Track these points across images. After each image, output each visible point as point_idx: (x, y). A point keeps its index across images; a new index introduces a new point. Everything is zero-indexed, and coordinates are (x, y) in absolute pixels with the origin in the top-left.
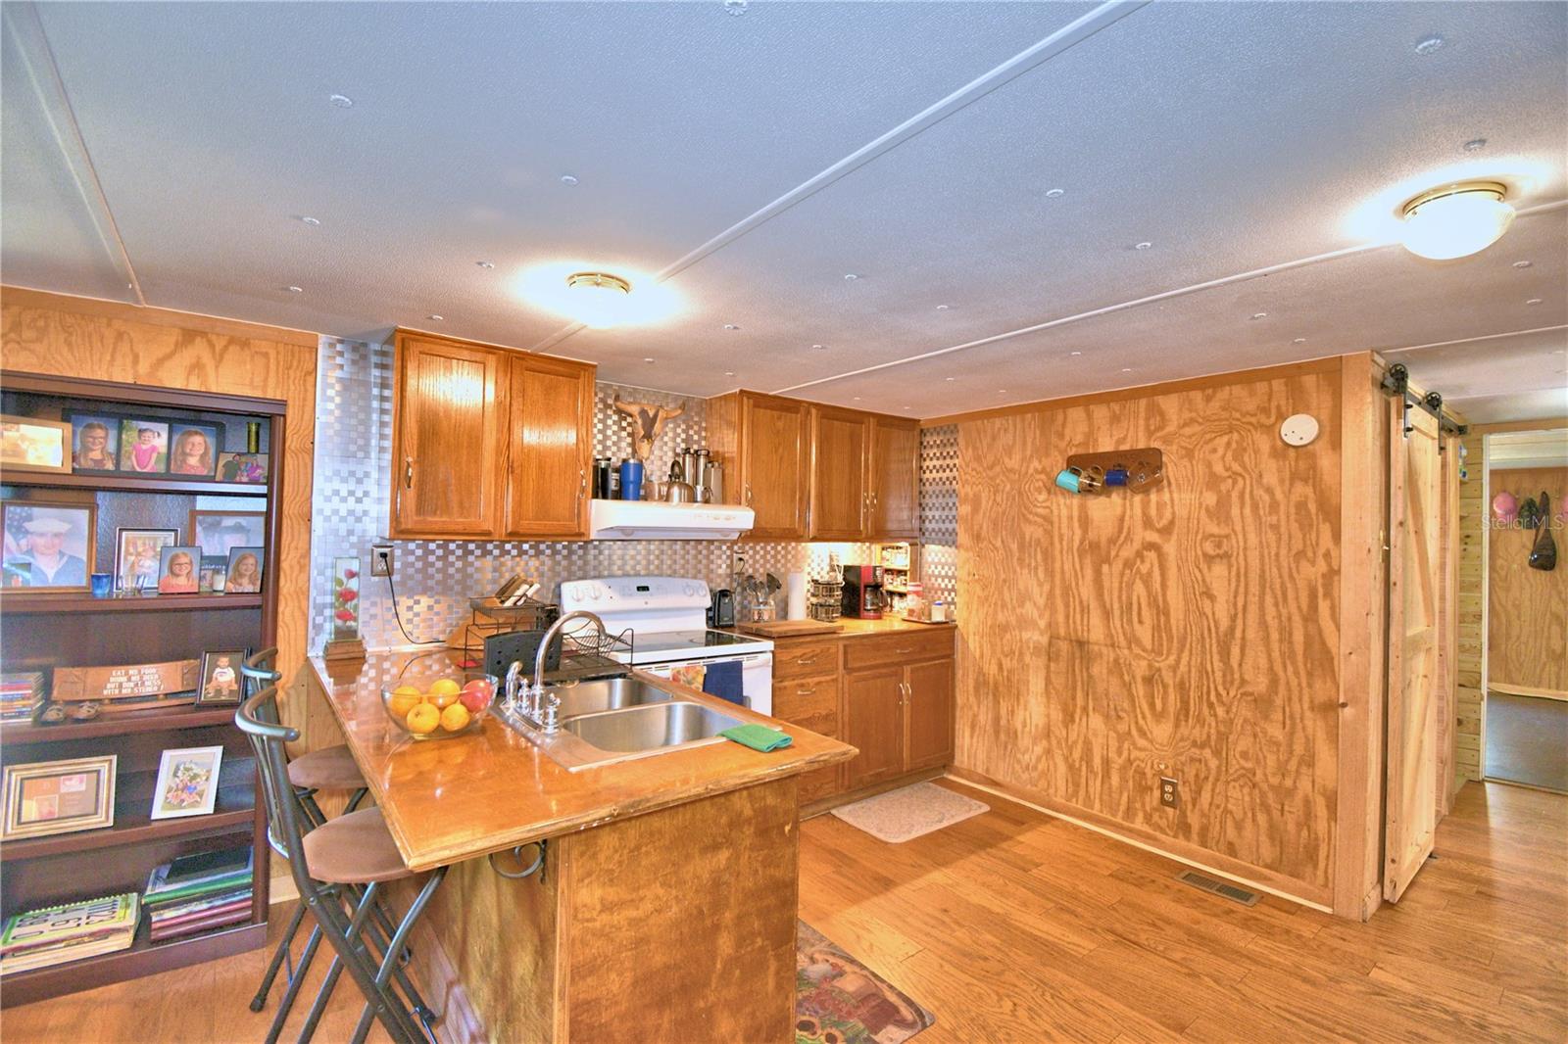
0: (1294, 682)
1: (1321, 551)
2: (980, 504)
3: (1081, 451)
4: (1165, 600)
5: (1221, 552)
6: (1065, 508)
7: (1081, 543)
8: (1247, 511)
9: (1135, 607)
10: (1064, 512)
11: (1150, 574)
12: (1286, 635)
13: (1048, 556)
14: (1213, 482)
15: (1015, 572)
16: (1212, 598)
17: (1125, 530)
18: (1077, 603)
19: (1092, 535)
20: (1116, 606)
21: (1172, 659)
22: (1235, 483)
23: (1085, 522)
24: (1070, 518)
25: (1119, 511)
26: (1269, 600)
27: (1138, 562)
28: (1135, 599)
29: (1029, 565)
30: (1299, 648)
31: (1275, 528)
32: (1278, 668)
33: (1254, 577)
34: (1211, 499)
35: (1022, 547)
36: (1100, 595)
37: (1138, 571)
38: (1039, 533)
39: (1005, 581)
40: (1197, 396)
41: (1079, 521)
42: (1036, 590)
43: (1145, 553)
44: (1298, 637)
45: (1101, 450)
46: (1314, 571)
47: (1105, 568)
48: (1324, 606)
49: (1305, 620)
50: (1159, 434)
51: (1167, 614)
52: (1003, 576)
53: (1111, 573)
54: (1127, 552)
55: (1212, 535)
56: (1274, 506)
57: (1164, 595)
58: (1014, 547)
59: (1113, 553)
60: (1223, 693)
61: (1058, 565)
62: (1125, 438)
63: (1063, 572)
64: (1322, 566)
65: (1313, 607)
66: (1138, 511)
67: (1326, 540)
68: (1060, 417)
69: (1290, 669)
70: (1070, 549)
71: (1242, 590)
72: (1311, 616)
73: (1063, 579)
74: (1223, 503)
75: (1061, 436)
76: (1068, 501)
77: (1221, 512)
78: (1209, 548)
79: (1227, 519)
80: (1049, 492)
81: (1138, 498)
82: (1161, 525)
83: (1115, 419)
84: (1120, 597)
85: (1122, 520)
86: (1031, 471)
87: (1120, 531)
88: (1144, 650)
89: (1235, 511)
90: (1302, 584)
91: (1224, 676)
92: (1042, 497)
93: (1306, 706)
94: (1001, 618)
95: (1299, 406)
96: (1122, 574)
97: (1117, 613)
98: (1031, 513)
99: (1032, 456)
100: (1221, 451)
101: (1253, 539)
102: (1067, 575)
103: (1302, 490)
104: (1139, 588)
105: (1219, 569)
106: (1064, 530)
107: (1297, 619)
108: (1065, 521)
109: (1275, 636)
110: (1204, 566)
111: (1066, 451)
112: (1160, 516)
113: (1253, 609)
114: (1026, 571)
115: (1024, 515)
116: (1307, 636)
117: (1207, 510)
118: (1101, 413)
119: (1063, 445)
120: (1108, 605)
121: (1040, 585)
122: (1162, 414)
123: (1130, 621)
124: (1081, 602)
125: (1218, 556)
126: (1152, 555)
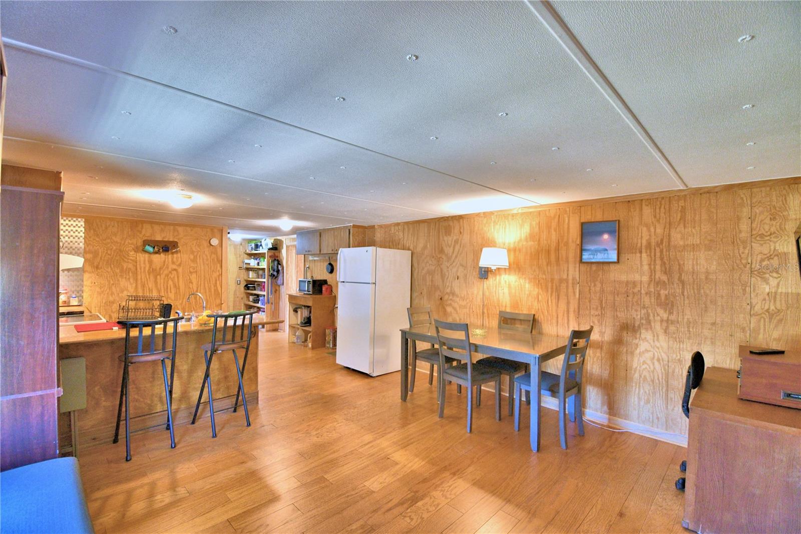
0: (212, 301)
1: (217, 270)
2: (98, 254)
3: (149, 239)
4: (178, 285)
5: (194, 271)
6: (142, 257)
7: (149, 270)
8: (201, 260)
9: (169, 288)
10: (142, 259)
11: (174, 277)
12: (210, 291)
13: (135, 273)
14: (192, 252)
15: (118, 280)
16: (192, 283)
17: (166, 265)
18: (148, 289)
19: (154, 267)
20: (162, 289)
21: (180, 302)
22: (198, 253)
23: (151, 262)
24: (145, 261)
25: (163, 259)
26: (206, 282)
27: (170, 275)
28: (169, 285)
29: (126, 278)
30: (213, 293)
31: (208, 265)
32: (208, 298)
33: (202, 276)
34: (192, 257)
35: (122, 271)
36: (156, 286)
37: (170, 277)
38: (130, 266)
39: (113, 284)
40: (189, 229)
41: (149, 261)
42: (129, 286)
43: (172, 272)
44: (213, 291)
45: (157, 239)
46: (215, 275)
47: (158, 277)
48: (218, 282)
49: (214, 286)
50: (177, 237)
51: (179, 289)
52: (112, 282)
53: (160, 280)
54: (166, 272)
55: (192, 266)
56: (207, 260)
57: (178, 283)
58: (118, 271)
59: (161, 272)
60: (195, 307)
61: (139, 277)
62: (166, 237)
63: (141, 278)
64: (218, 274)
65: (216, 283)
66: (170, 260)
67: (219, 268)
68: (140, 226)
69: (211, 298)
70: (144, 271)
71: (200, 280)
72: (215, 285)
73: (142, 282)
74: (195, 257)
75: (141, 232)
76: (144, 255)
77: (194, 261)
78: (192, 270)
79: (197, 263)
80: (135, 251)
81: (170, 256)
82: (177, 264)
83: (162, 231)
84: (164, 286)
85: (164, 262)
86: (126, 243)
87: (164, 265)
88: (172, 300)
89: (198, 260)
90: (214, 279)
91: (195, 303)
92: (132, 253)
93: (214, 305)
94: (111, 299)
95: (214, 236)
96: (164, 279)
97: (163, 291)
98: (126, 258)
99: (127, 238)
100: (195, 244)
101: (202, 268)
102: (143, 281)
103: (213, 256)
104: (170, 283)
105: (194, 275)
106: (142, 265)
107: (212, 286)
108: (142, 262)
109: (207, 291)
110: (190, 275)
111: (143, 238)
112: (177, 261)
113: (202, 285)
114: (124, 280)
115: (123, 259)
116: (214, 290)
117: (191, 260)
118: (156, 227)
119: (141, 236)
120: (159, 289)
121: (131, 284)
122: (178, 231)
123: (167, 292)
124: (149, 289)
125: (194, 272)
126: (175, 272)
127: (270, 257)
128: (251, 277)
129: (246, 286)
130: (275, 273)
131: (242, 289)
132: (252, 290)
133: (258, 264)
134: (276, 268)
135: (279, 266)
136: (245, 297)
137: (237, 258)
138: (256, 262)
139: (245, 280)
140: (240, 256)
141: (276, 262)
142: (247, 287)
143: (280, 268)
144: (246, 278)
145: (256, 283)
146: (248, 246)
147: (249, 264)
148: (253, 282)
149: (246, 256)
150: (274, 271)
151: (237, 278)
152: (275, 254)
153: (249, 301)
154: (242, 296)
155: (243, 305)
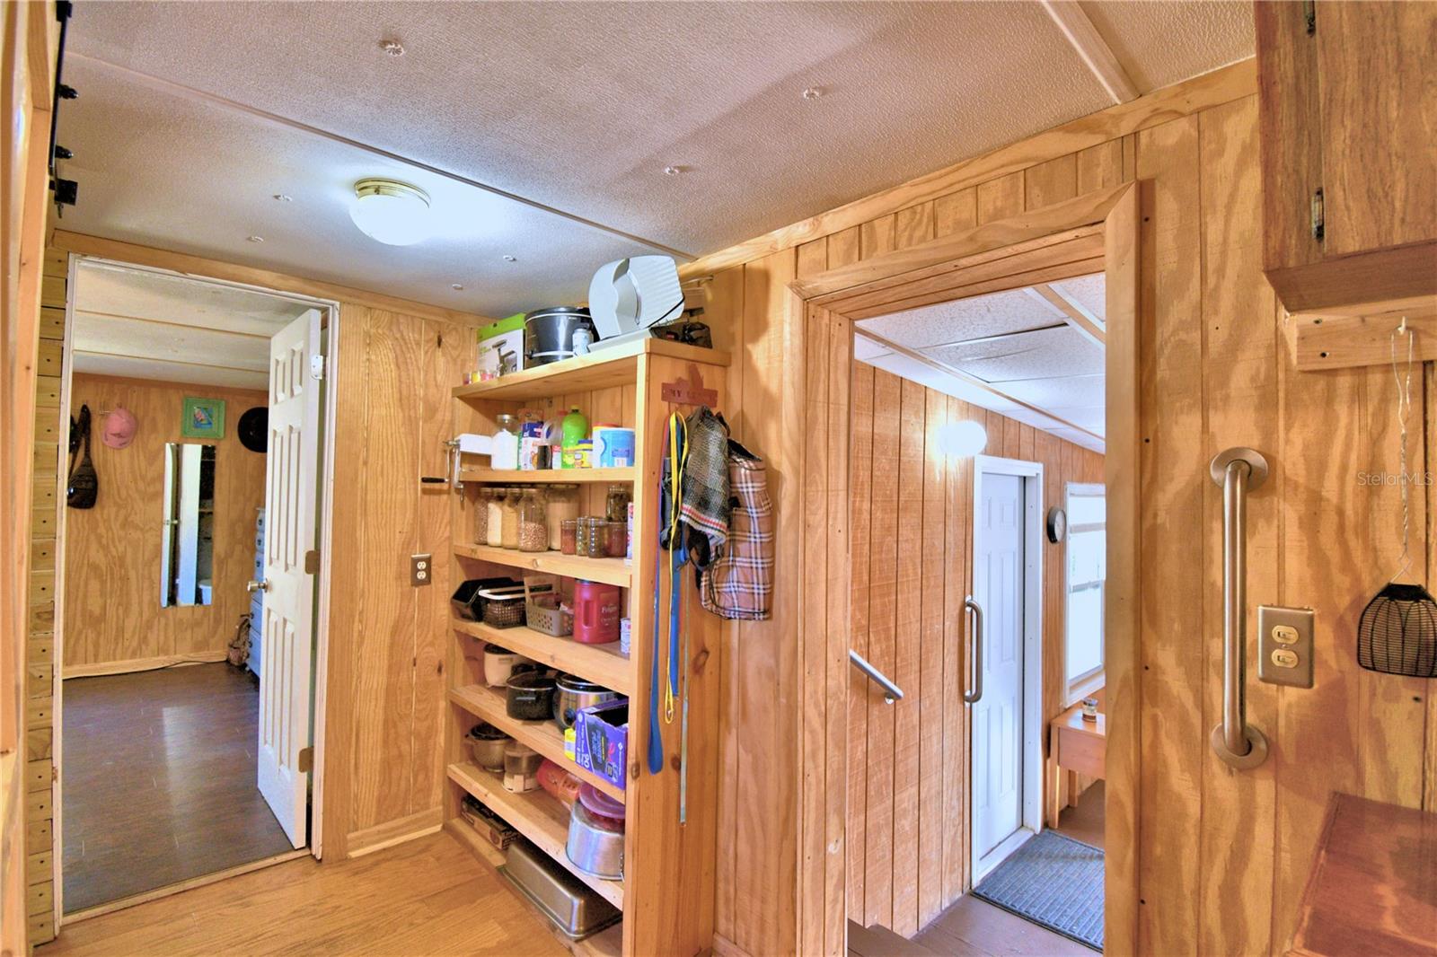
127: (669, 392)
128: (494, 536)
129: (465, 593)
130: (713, 527)
131: (442, 607)
132: (504, 625)
133: (544, 458)
134: (714, 480)
135: (744, 469)
136: (459, 653)
137: (411, 423)
138: (531, 445)
139: (459, 557)
140: (432, 410)
141: (715, 440)
142: (468, 600)
143: (748, 486)
144: (465, 545)
145: (528, 582)
146: (481, 352)
147: (485, 460)
148: (506, 579)
149: (465, 411)
150: (703, 504)
151: (408, 544)
152: (696, 379)
153: (482, 680)
154: (437, 653)
155: (442, 704)
